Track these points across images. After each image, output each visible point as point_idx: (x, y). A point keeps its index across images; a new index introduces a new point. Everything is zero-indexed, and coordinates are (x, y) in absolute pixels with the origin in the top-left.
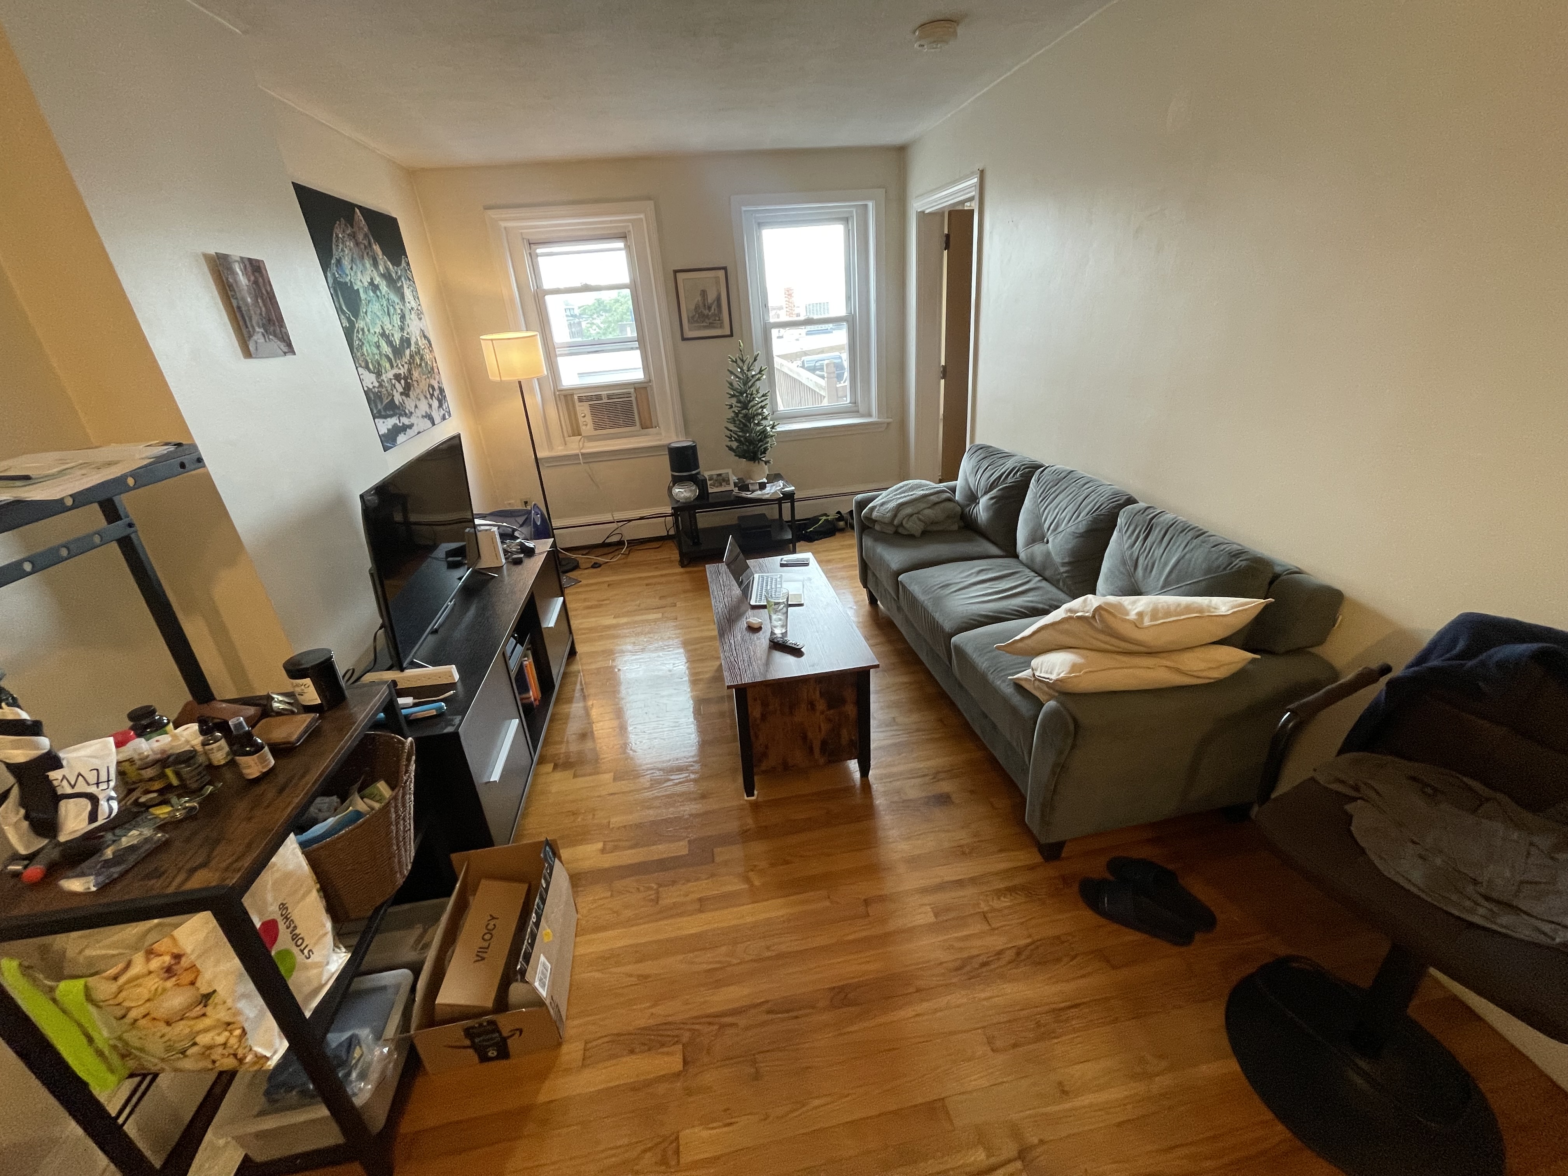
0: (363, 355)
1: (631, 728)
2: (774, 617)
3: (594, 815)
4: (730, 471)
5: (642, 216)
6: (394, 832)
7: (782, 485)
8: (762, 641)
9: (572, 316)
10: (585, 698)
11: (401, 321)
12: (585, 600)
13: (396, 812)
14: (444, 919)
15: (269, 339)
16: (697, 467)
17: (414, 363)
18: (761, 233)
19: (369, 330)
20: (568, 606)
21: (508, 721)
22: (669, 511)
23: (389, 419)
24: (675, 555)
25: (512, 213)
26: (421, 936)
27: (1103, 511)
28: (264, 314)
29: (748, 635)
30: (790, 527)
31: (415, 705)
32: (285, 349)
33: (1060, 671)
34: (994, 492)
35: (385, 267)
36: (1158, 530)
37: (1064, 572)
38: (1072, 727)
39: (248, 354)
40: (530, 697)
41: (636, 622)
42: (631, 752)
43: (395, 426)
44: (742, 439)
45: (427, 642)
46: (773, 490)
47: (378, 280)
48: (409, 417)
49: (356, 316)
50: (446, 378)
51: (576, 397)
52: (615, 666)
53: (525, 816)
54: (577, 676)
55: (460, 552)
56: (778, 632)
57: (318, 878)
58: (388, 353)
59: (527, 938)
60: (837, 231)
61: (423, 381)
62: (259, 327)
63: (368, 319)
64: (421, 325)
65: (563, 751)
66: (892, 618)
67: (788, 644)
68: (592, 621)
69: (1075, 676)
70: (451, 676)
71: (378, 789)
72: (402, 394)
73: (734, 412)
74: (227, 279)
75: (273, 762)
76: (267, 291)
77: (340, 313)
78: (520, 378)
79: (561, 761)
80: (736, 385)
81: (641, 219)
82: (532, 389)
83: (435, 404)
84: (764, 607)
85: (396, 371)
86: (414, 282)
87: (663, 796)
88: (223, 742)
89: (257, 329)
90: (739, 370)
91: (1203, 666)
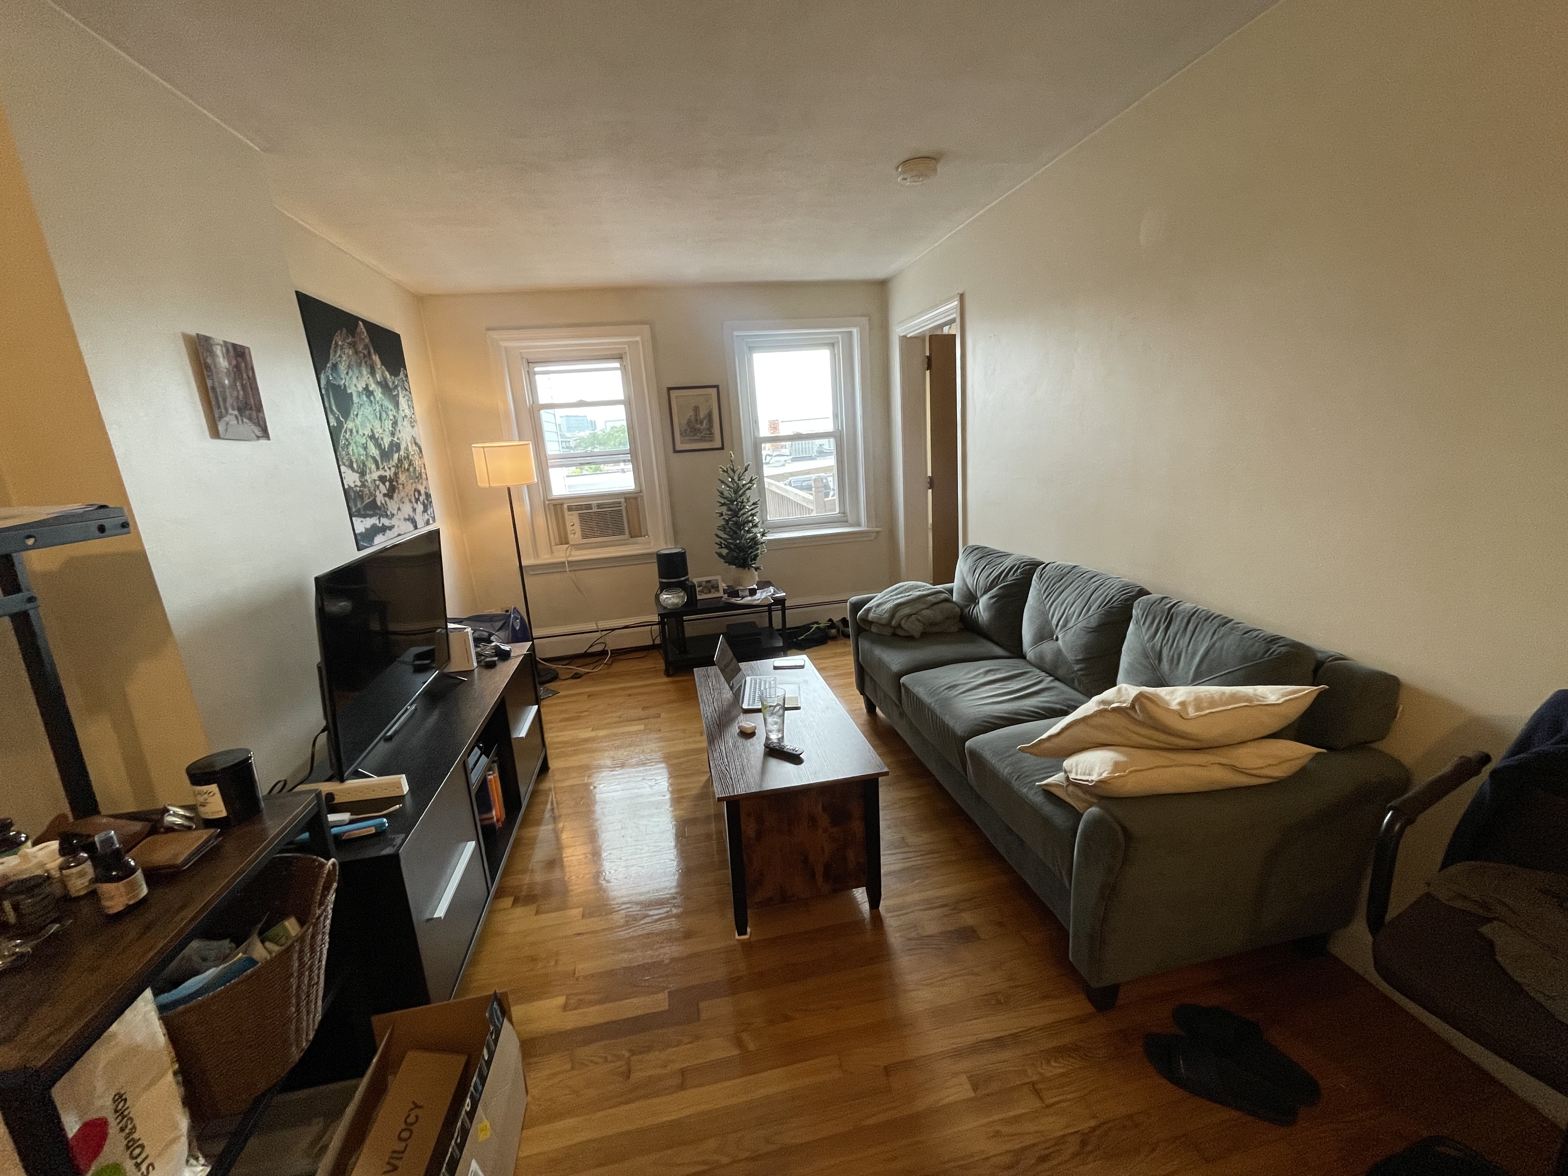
0: (348, 454)
1: (605, 854)
2: (770, 720)
3: (556, 961)
4: (719, 578)
5: (638, 339)
6: (294, 987)
7: (772, 591)
8: (757, 746)
9: (567, 448)
10: (555, 819)
11: (392, 427)
12: (562, 712)
13: (300, 959)
14: (350, 1111)
15: (242, 421)
16: (687, 574)
17: (401, 467)
18: (751, 356)
19: (357, 432)
20: (544, 718)
21: (464, 844)
22: (656, 618)
23: (368, 519)
24: (661, 665)
25: (515, 334)
26: (320, 1137)
27: (1115, 604)
28: (241, 397)
29: (741, 741)
30: (780, 634)
31: (352, 822)
32: (259, 434)
33: (1101, 771)
34: (994, 591)
35: (383, 375)
36: (1179, 619)
37: (1078, 670)
38: (1120, 835)
39: (215, 433)
40: (493, 818)
41: (615, 735)
42: (604, 882)
43: (374, 526)
44: (732, 546)
45: (379, 750)
46: (762, 596)
47: (373, 387)
48: (390, 519)
49: (346, 415)
50: (434, 484)
51: (565, 506)
52: (591, 784)
53: (474, 963)
54: (548, 796)
55: (429, 655)
56: (774, 737)
57: (178, 1055)
58: (375, 455)
59: (455, 1136)
60: (823, 356)
61: (410, 485)
62: (233, 409)
63: (358, 421)
64: (414, 432)
65: (526, 882)
66: (894, 726)
67: (785, 750)
68: (567, 735)
69: (1120, 776)
70: (400, 786)
71: (285, 929)
72: (385, 495)
73: (724, 519)
74: (205, 360)
75: (145, 891)
76: (248, 376)
77: (329, 413)
78: (509, 484)
79: (523, 893)
80: (726, 494)
81: (637, 342)
82: (521, 499)
83: (420, 508)
84: (758, 711)
85: (381, 472)
86: (410, 393)
87: (640, 936)
88: (88, 866)
89: (230, 411)
90: (730, 480)
91: (1260, 763)
